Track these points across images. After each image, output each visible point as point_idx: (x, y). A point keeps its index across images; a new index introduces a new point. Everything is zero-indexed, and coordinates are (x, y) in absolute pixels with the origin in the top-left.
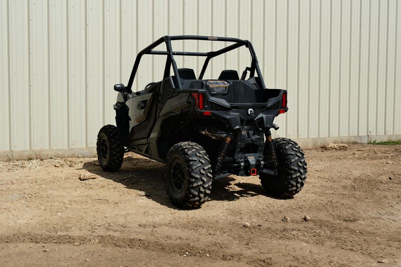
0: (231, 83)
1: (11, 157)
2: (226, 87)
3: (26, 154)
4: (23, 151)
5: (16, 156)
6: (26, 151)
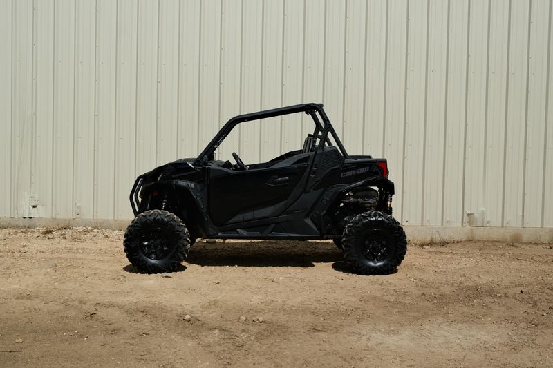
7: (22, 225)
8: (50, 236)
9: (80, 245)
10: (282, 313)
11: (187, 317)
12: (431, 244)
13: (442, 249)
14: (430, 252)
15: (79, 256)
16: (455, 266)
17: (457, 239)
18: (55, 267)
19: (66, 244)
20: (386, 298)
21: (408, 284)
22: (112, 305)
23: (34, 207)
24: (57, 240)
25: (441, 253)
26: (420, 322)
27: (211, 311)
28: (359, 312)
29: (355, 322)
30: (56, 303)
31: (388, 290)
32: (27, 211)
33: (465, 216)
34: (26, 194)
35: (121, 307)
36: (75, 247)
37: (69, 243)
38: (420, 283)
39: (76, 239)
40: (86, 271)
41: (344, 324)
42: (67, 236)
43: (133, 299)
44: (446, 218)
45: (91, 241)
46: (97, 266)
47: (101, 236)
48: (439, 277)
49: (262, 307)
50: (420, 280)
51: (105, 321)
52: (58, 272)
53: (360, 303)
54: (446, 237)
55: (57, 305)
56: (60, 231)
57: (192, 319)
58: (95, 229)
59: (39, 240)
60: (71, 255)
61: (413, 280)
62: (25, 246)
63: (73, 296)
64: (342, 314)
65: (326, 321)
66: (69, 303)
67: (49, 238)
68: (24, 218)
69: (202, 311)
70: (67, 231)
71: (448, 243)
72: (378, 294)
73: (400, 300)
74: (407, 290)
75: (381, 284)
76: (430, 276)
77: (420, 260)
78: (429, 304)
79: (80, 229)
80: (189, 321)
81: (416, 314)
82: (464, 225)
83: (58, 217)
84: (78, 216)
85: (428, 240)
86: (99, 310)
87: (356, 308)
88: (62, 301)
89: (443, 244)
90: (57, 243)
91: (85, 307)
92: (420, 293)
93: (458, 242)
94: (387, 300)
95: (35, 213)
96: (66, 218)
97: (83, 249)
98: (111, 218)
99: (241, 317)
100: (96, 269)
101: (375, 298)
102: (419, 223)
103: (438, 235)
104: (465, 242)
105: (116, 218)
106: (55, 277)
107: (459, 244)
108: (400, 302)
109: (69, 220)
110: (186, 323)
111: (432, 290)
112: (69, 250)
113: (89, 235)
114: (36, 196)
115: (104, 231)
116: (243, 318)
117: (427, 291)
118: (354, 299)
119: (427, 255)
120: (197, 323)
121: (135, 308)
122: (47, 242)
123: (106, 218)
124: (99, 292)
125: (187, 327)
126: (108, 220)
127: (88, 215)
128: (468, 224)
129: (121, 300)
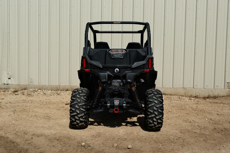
0: (128, 51)
1: (59, 88)
2: (123, 54)
3: (67, 87)
4: (65, 86)
5: (61, 88)
6: (67, 86)
7: (3, 87)
8: (16, 93)
9: (30, 98)
10: (137, 141)
11: (83, 144)
12: (208, 97)
13: (216, 101)
14: (210, 102)
15: (29, 104)
16: (228, 111)
17: (222, 95)
18: (14, 111)
19: (24, 97)
20: (194, 131)
21: (205, 122)
22: (41, 135)
23: (9, 79)
24: (20, 95)
25: (216, 103)
26: (218, 147)
27: (97, 139)
28: (181, 140)
29: (180, 147)
30: (11, 134)
31: (194, 126)
32: (5, 81)
33: (226, 84)
34: (5, 72)
35: (46, 137)
36: (28, 99)
37: (25, 97)
38: (211, 121)
39: (29, 95)
40: (31, 113)
41: (174, 149)
42: (25, 93)
43: (53, 132)
44: (216, 84)
45: (37, 96)
46: (37, 110)
47: (42, 93)
48: (221, 118)
49: (126, 137)
50: (211, 119)
51: (36, 146)
52: (16, 114)
53: (181, 134)
54: (216, 94)
55: (11, 135)
56: (22, 91)
57: (86, 145)
58: (39, 90)
59: (11, 95)
60: (24, 104)
61: (207, 119)
62: (3, 99)
63: (21, 129)
64: (172, 142)
65: (163, 147)
66: (18, 134)
67: (16, 95)
68: (4, 84)
69: (92, 140)
70: (25, 91)
71: (217, 97)
72: (190, 128)
73: (203, 132)
74: (205, 126)
75: (190, 122)
76: (215, 117)
77: (207, 108)
78: (219, 135)
79: (32, 90)
80: (84, 146)
81: (214, 142)
82: (225, 88)
83: (21, 84)
84: (31, 83)
85: (207, 95)
86: (34, 138)
87: (179, 138)
88: (15, 132)
89: (215, 97)
90: (20, 97)
91: (26, 137)
92: (213, 128)
93: (222, 97)
94: (195, 132)
95: (10, 82)
96: (25, 84)
97: (31, 101)
98: (47, 84)
99: (115, 144)
100: (37, 112)
101: (188, 131)
102: (202, 87)
103: (212, 93)
104: (226, 96)
105: (49, 85)
106: (13, 117)
107: (223, 98)
108: (203, 134)
109: (26, 85)
110: (83, 147)
111: (219, 126)
112: (24, 101)
113: (36, 93)
114: (10, 73)
115: (43, 91)
116: (115, 145)
117: (217, 126)
118: (177, 132)
119: (210, 105)
120: (89, 148)
121: (54, 137)
122: (15, 96)
123: (45, 84)
124: (35, 127)
125: (83, 151)
126: (46, 85)
127: (36, 83)
128: (227, 87)
129: (47, 132)
